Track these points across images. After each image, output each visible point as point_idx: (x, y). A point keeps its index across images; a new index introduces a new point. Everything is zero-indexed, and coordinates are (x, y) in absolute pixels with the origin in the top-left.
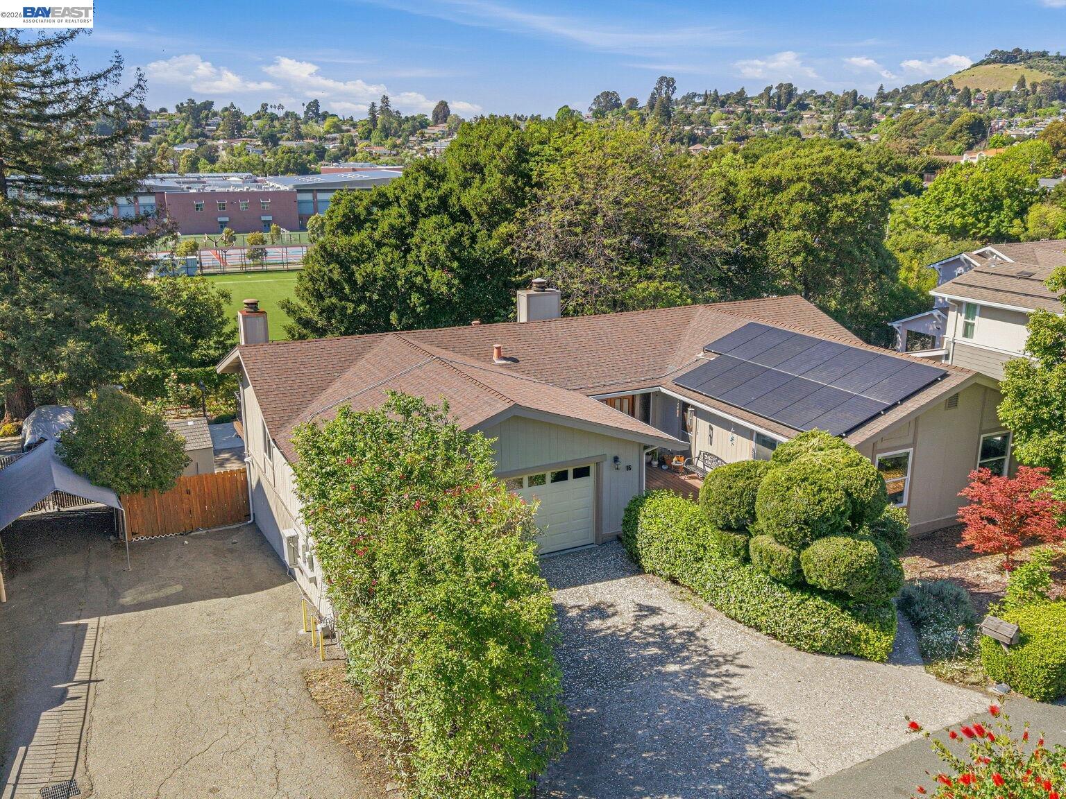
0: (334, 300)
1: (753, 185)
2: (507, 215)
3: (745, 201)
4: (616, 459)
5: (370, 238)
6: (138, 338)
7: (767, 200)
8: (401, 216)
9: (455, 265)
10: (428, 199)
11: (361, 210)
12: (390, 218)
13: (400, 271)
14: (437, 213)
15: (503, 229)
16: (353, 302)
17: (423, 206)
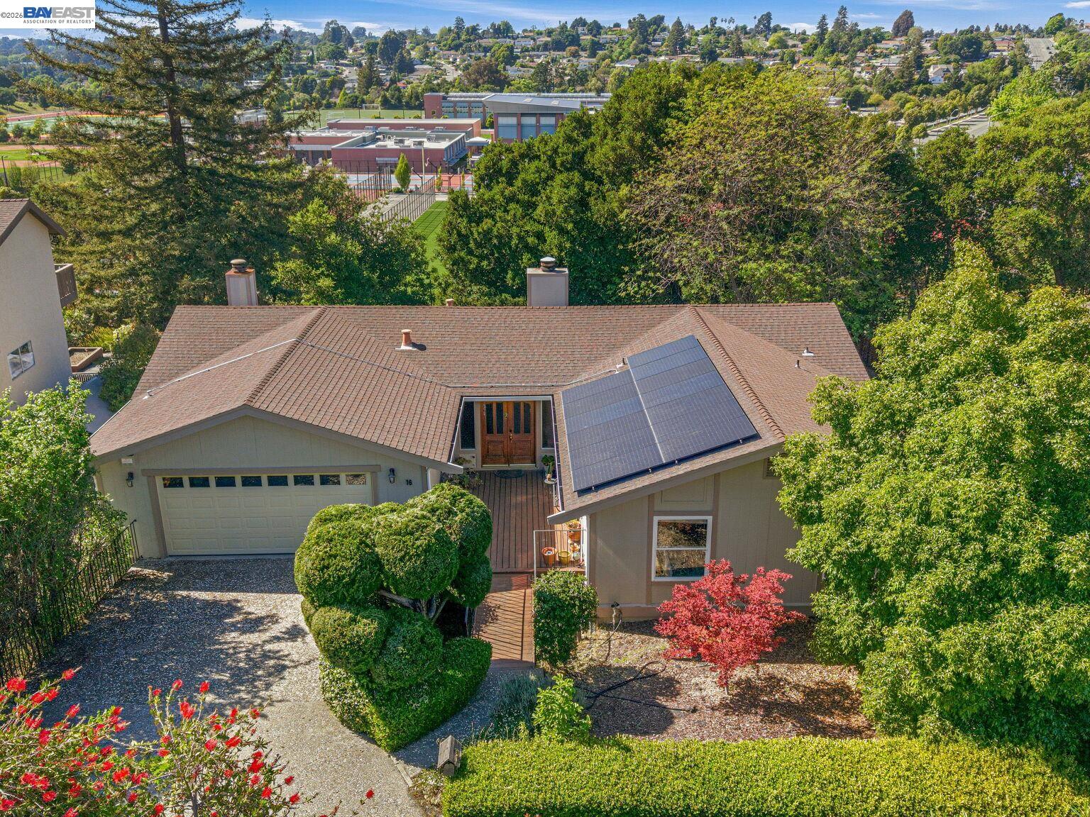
0: (462, 254)
1: (989, 146)
2: (628, 177)
3: (974, 167)
4: (392, 471)
5: (502, 193)
6: (318, 272)
7: (1003, 167)
8: (539, 171)
9: (570, 226)
10: (564, 154)
11: (505, 163)
12: (529, 172)
13: (515, 230)
14: (568, 170)
15: (624, 190)
16: (477, 256)
17: (558, 162)
